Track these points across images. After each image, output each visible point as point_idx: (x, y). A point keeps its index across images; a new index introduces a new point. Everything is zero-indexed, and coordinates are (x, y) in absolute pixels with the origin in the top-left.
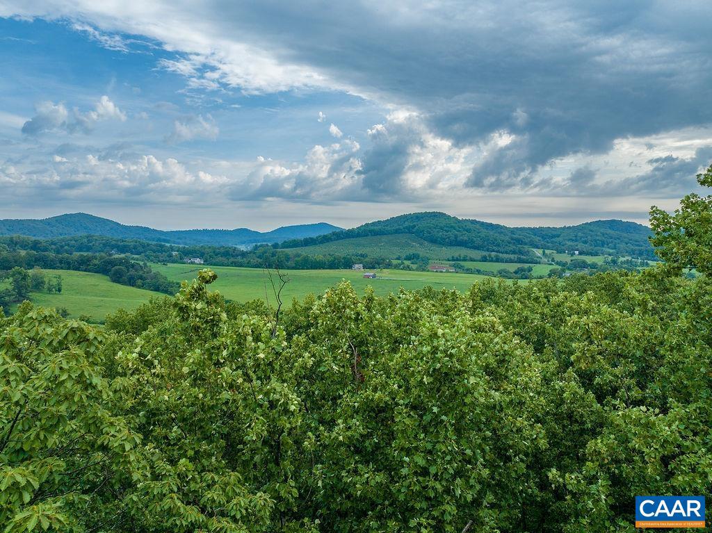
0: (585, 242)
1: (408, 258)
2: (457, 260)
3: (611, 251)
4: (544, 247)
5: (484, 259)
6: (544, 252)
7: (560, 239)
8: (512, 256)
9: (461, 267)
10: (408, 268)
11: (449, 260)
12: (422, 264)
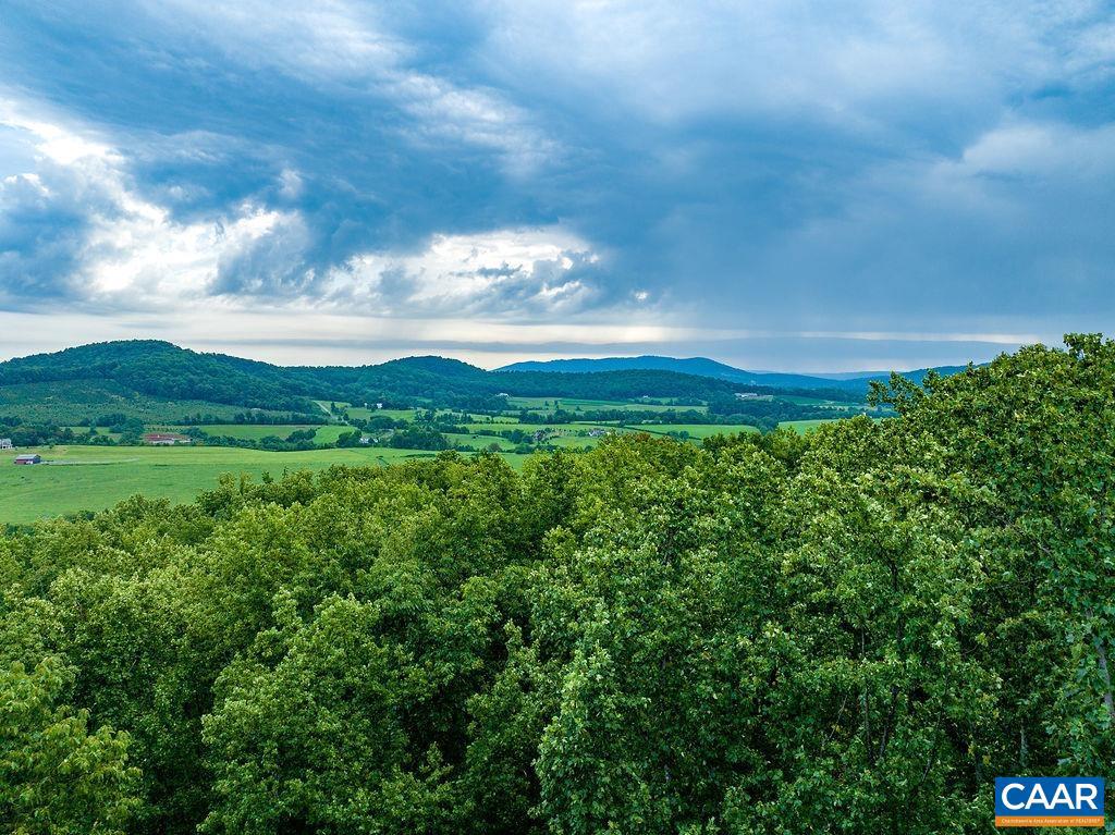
0: (392, 389)
1: (104, 423)
2: (195, 423)
3: (427, 401)
4: (334, 398)
5: (240, 420)
6: (333, 405)
7: (357, 384)
8: (284, 414)
9: (202, 435)
10: (106, 442)
11: (180, 424)
12: (132, 433)
